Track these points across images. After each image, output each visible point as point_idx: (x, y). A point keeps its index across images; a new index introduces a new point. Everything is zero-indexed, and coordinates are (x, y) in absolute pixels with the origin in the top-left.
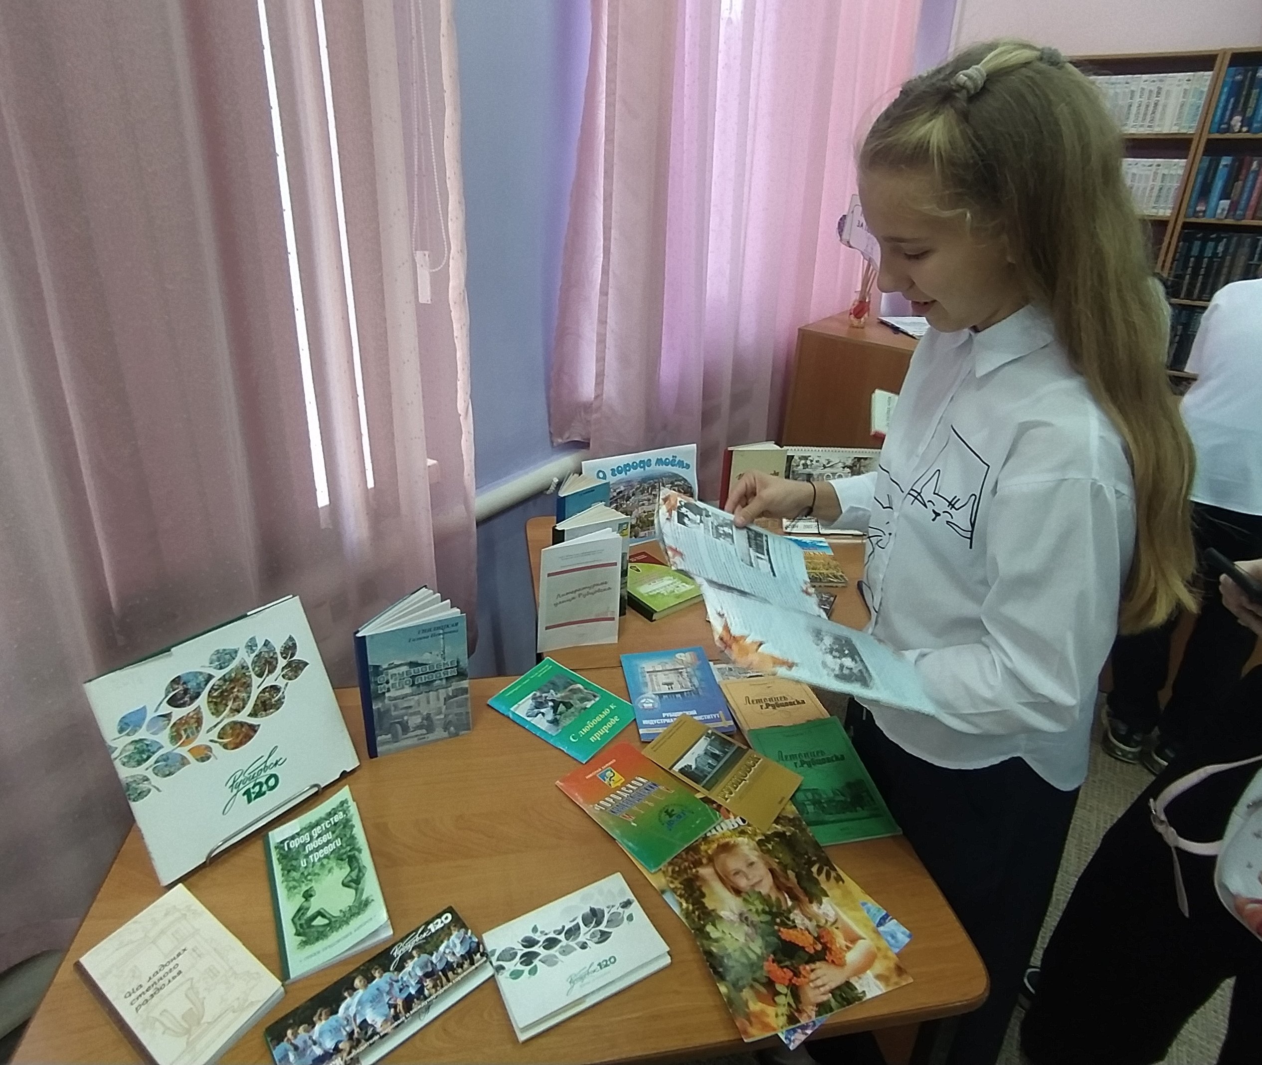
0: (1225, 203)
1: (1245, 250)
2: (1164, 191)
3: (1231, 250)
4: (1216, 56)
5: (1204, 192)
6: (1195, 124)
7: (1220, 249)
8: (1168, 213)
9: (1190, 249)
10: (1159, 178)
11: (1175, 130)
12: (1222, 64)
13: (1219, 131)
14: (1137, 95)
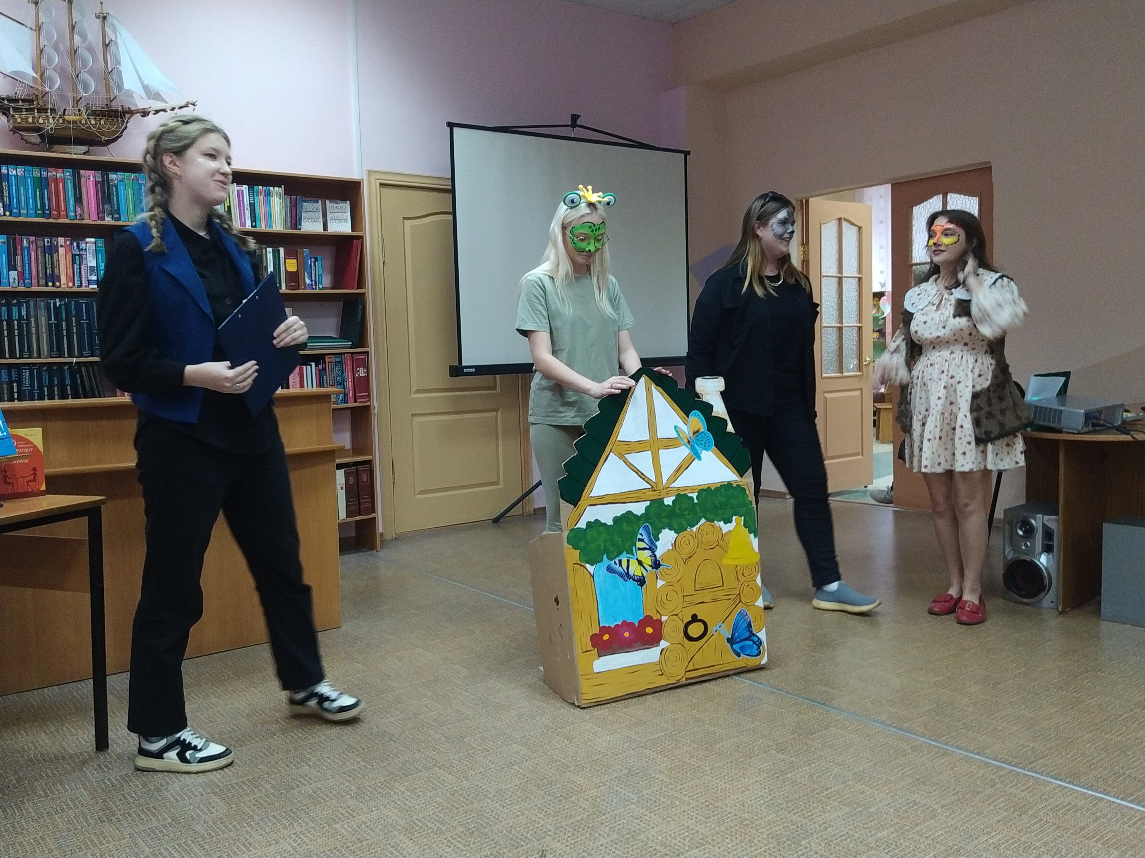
0: (14, 274)
1: (43, 312)
3: (32, 313)
7: (24, 312)
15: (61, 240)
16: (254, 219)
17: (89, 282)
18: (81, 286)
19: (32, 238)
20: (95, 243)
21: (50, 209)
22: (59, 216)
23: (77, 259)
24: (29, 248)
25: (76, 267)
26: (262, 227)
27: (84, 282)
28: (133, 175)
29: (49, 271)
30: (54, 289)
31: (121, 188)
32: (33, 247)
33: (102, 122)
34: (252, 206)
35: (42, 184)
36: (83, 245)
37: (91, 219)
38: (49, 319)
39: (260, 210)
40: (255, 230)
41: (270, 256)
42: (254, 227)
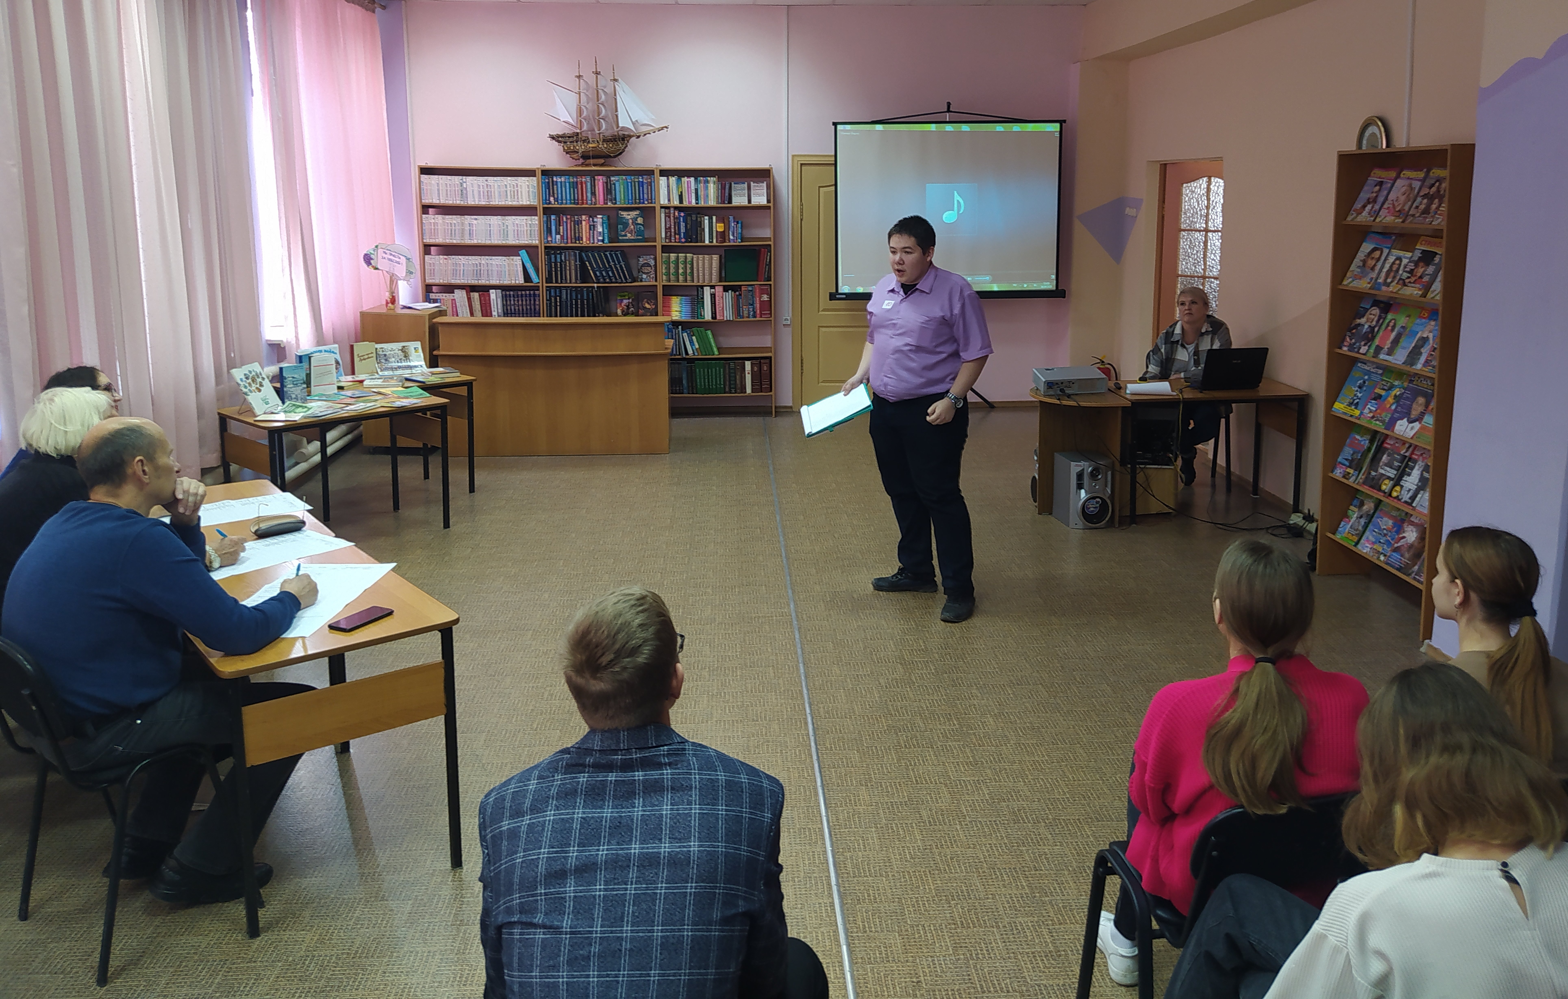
0: (558, 237)
1: (573, 258)
2: (532, 232)
3: (567, 258)
4: (535, 171)
5: (549, 231)
6: (536, 201)
7: (563, 258)
8: (537, 242)
9: (551, 259)
10: (528, 225)
11: (528, 203)
12: (539, 174)
13: (546, 204)
14: (508, 186)
15: (584, 217)
16: (697, 199)
17: (598, 240)
18: (593, 243)
19: (569, 217)
20: (602, 218)
21: (578, 200)
22: (583, 203)
23: (592, 227)
24: (567, 222)
25: (591, 232)
26: (702, 204)
27: (596, 241)
28: (624, 177)
29: (577, 235)
30: (580, 245)
31: (617, 185)
32: (569, 221)
33: (611, 145)
34: (696, 190)
35: (574, 185)
36: (595, 220)
37: (600, 204)
38: (576, 261)
39: (701, 193)
40: (697, 206)
41: (707, 222)
42: (697, 203)
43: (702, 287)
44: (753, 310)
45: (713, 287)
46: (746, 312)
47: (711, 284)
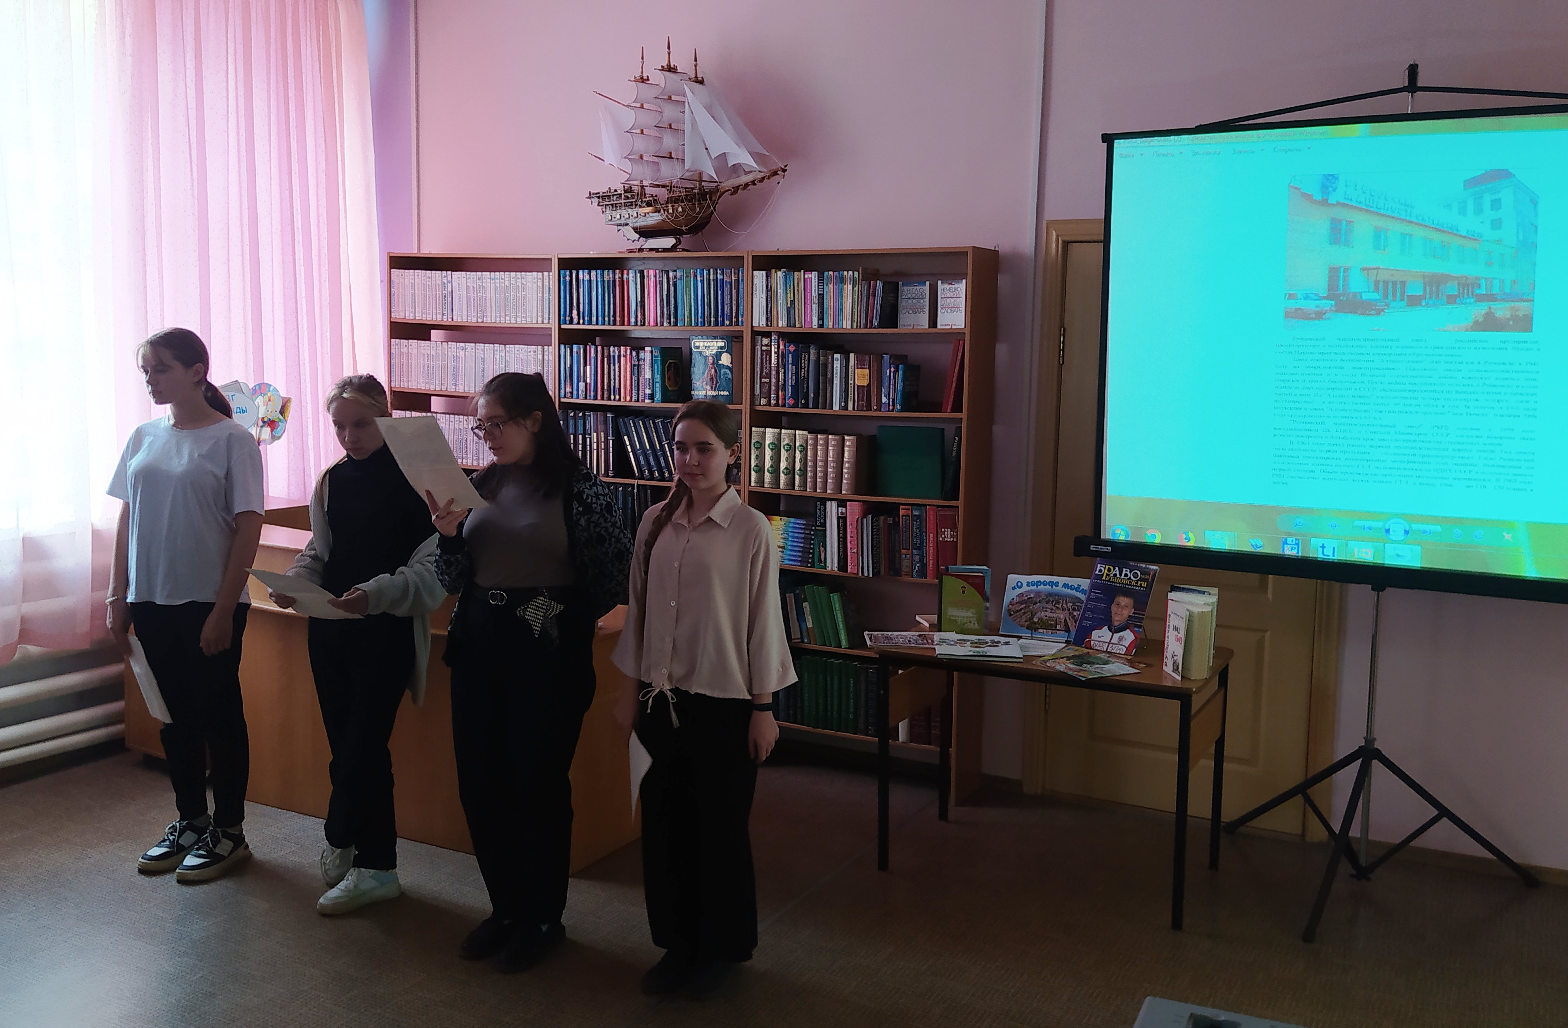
0: (582, 385)
1: (603, 427)
3: (594, 428)
4: (549, 260)
5: (569, 373)
6: (551, 317)
7: (588, 427)
12: (555, 265)
13: (566, 322)
14: (511, 289)
15: (623, 350)
16: (821, 316)
17: (645, 396)
18: (638, 401)
19: (600, 347)
20: (652, 352)
21: (615, 316)
22: (622, 324)
23: (636, 369)
25: (634, 379)
26: (830, 326)
27: (641, 397)
28: (692, 272)
29: (612, 384)
30: (615, 403)
31: (679, 287)
32: (600, 356)
33: (680, 209)
34: (821, 298)
35: (610, 288)
36: (642, 355)
37: (651, 324)
38: (608, 434)
39: (829, 303)
40: (821, 330)
41: (837, 365)
42: (821, 326)
43: (824, 501)
44: (921, 560)
45: (842, 503)
46: (905, 563)
47: (839, 497)
